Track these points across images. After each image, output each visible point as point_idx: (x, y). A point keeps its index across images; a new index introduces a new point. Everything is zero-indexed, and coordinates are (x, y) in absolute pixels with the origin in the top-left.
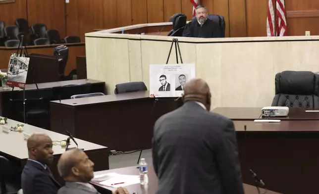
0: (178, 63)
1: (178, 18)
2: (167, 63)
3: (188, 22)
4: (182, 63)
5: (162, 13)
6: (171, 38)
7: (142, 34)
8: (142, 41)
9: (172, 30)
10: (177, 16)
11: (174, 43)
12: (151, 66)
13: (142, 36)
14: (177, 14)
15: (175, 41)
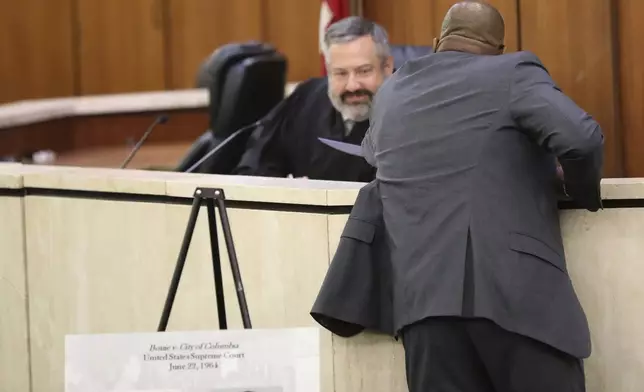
0: (223, 325)
1: (238, 71)
2: (163, 327)
3: (290, 89)
4: (247, 324)
5: (154, 38)
6: (189, 183)
7: (42, 156)
8: (29, 199)
9: (208, 136)
10: (235, 60)
11: (204, 210)
12: (71, 342)
13: (43, 171)
14: (231, 48)
15: (210, 200)
